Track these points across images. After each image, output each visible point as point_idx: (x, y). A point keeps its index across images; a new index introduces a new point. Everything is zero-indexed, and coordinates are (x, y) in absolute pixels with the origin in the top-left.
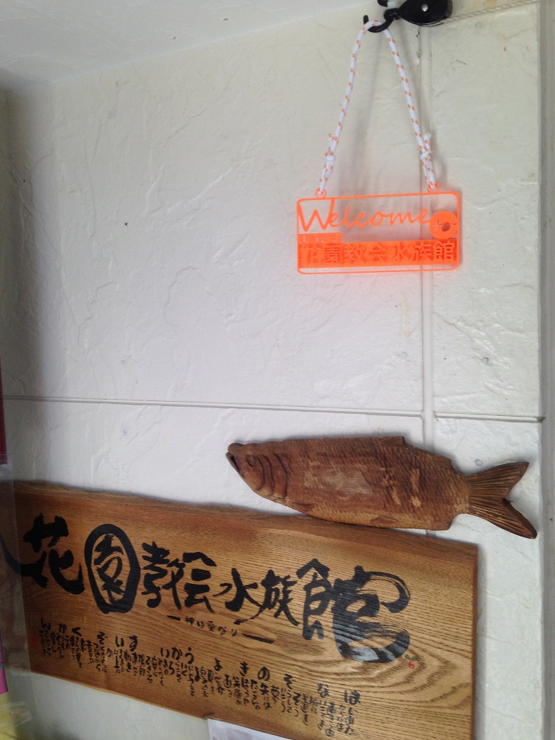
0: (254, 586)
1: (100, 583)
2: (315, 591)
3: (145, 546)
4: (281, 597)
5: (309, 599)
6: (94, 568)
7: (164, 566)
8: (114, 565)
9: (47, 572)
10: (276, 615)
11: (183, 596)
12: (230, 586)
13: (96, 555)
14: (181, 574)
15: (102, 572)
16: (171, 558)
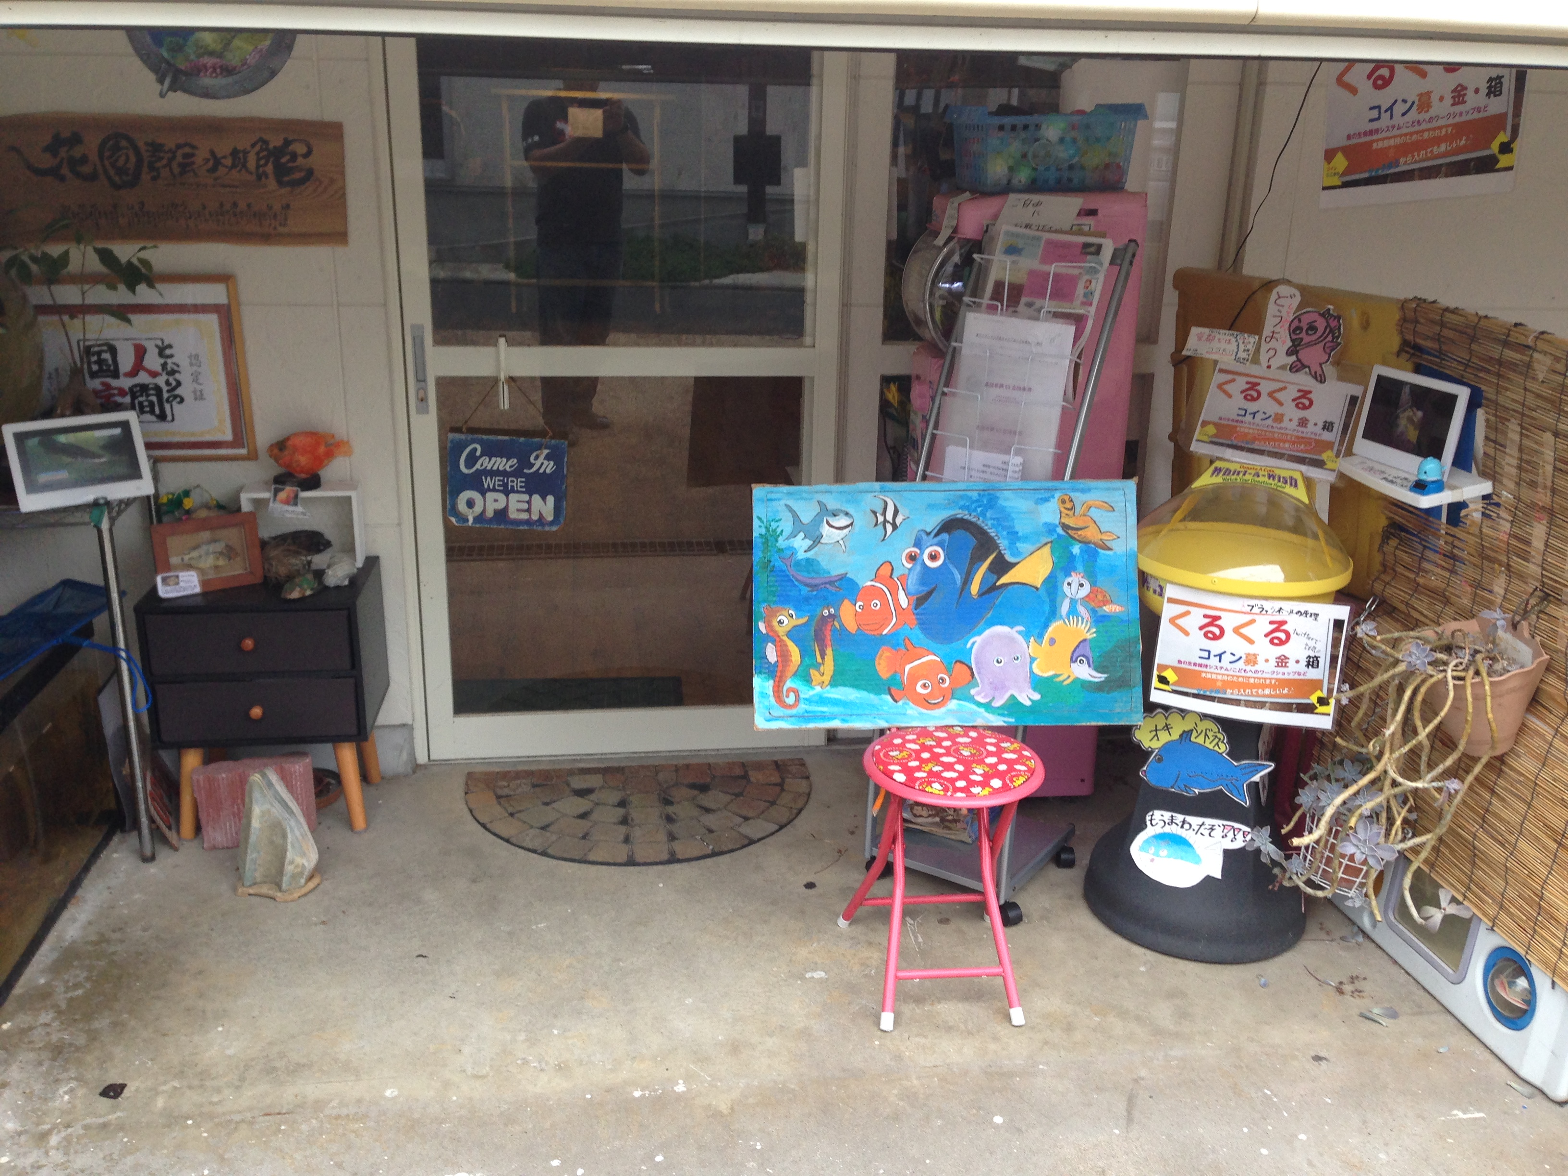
0: (224, 157)
1: (112, 172)
2: (261, 155)
3: (147, 144)
4: (242, 160)
5: (258, 160)
6: (106, 163)
7: (162, 155)
8: (123, 158)
9: (65, 171)
10: (240, 171)
11: (176, 170)
12: (208, 160)
13: (107, 154)
14: (174, 157)
15: (113, 165)
16: (166, 148)
